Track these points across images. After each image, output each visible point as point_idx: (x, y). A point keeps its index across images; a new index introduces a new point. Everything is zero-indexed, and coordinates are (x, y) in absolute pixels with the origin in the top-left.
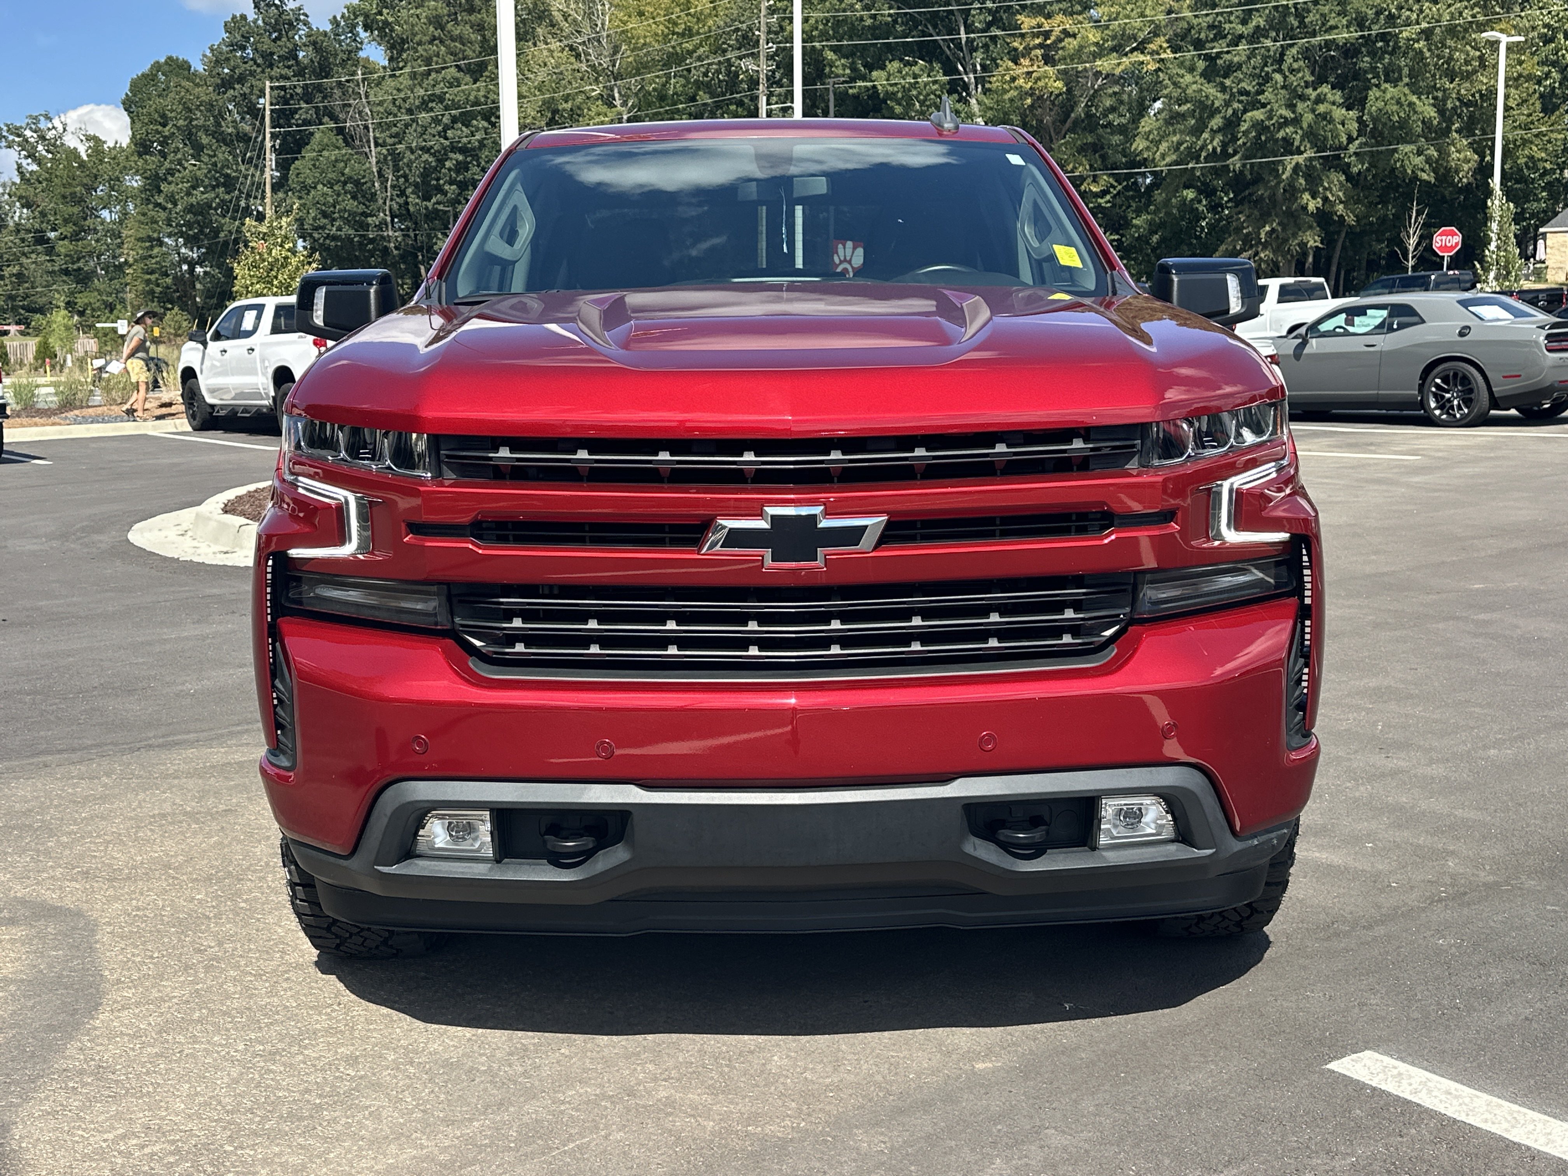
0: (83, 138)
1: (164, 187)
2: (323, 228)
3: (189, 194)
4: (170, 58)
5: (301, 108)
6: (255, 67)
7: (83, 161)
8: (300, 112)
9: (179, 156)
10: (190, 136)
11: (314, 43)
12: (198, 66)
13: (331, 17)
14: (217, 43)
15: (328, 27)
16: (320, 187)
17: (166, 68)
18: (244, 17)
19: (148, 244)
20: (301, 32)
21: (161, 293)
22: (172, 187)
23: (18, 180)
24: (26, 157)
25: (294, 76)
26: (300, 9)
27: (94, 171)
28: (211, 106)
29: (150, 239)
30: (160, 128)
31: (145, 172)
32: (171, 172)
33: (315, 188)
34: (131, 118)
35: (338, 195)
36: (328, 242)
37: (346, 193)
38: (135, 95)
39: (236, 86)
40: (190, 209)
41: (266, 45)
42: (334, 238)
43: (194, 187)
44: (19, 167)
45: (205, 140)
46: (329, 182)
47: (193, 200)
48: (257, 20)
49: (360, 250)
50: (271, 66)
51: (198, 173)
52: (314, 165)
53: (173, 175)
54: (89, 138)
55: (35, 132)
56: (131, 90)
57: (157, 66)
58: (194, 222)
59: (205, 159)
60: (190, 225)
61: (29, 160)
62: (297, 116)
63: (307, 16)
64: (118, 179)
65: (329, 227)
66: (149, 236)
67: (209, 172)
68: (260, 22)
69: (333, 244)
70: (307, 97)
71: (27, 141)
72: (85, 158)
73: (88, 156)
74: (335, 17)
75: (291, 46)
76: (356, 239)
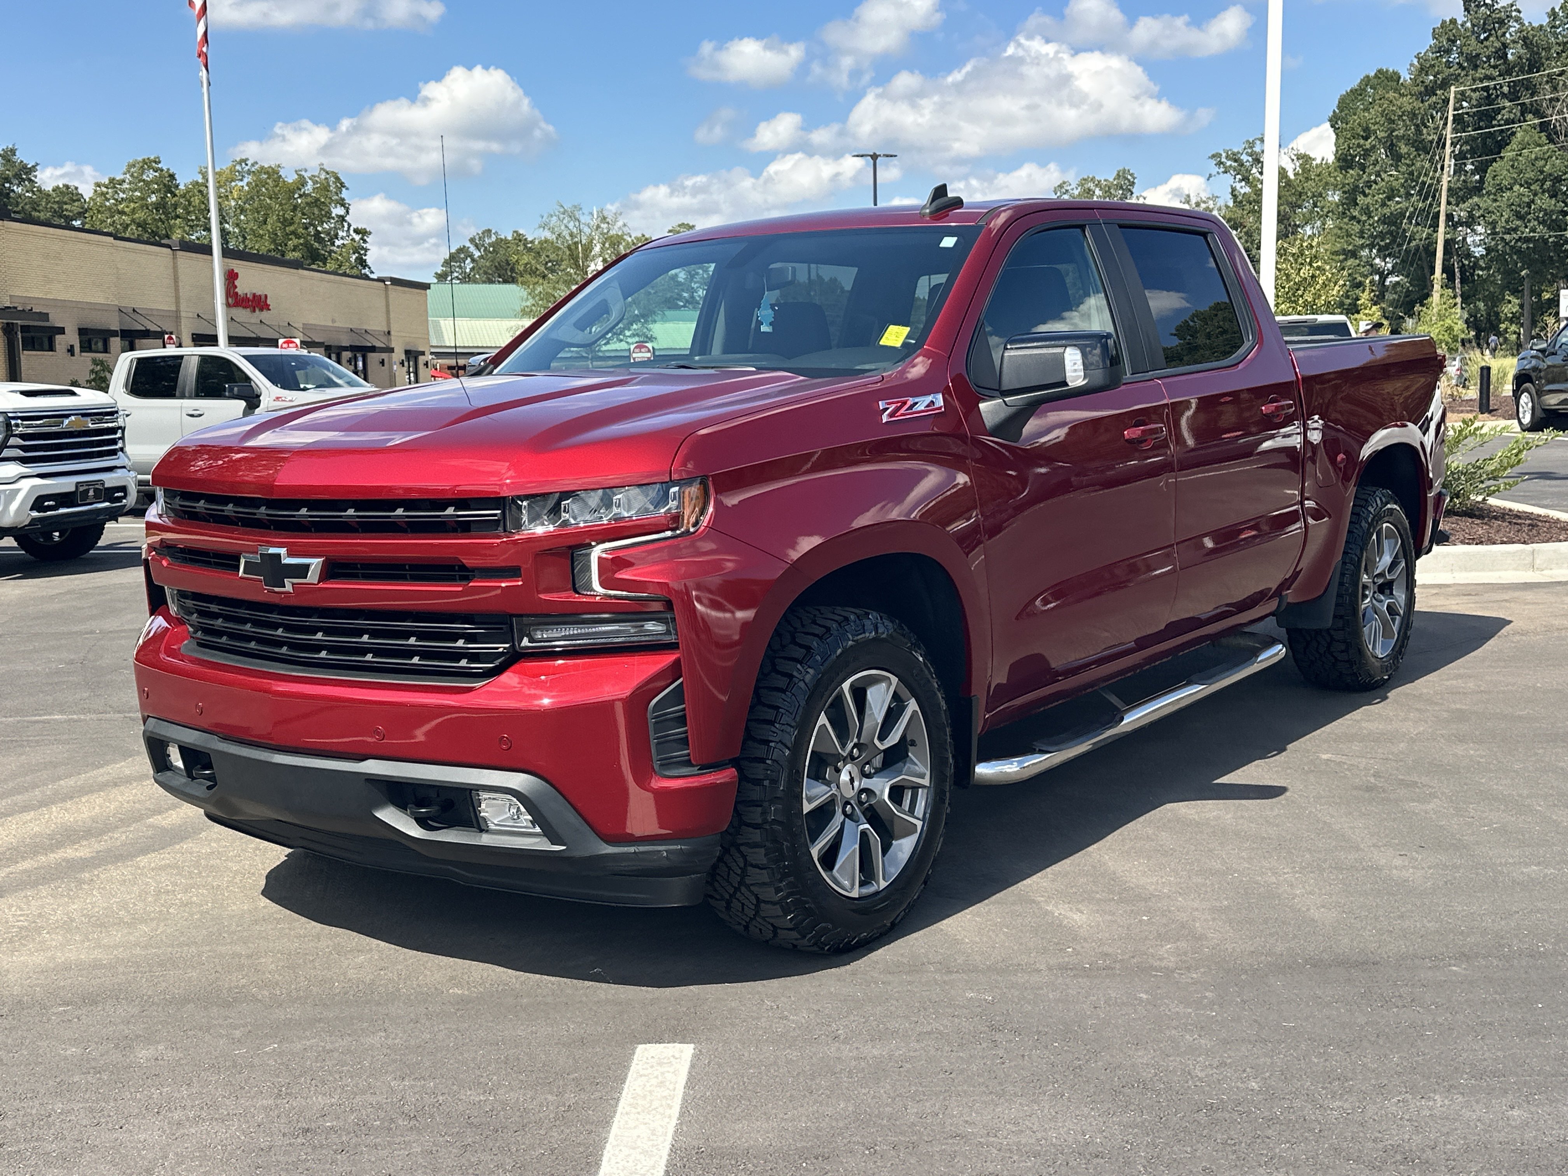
0: (1295, 158)
1: (1360, 199)
2: (1515, 230)
3: (1384, 205)
4: (1380, 71)
5: (1504, 108)
6: (1459, 71)
7: (1290, 180)
8: (1503, 112)
9: (1378, 168)
10: (1391, 148)
11: (1525, 39)
12: (1406, 76)
13: (1549, 10)
14: (1423, 52)
15: (1545, 21)
16: (1516, 188)
17: (1375, 81)
18: (1453, 21)
19: (1342, 257)
20: (1512, 29)
21: (1350, 304)
22: (1369, 200)
23: (1231, 204)
24: (1240, 181)
25: (1500, 75)
26: (1512, 5)
27: (1299, 189)
28: (1413, 115)
29: (1344, 252)
30: (1362, 142)
31: (1344, 186)
32: (1369, 184)
33: (1511, 188)
34: (1337, 134)
35: (1535, 195)
36: (1519, 244)
37: (1544, 192)
38: (1341, 111)
39: (1438, 92)
40: (1384, 220)
41: (1473, 46)
42: (1527, 240)
43: (1389, 198)
44: (1233, 190)
45: (1404, 149)
46: (1526, 182)
47: (1387, 211)
48: (1465, 22)
49: (1555, 251)
50: (1476, 67)
51: (1395, 184)
52: (1512, 166)
53: (1370, 187)
54: (1299, 157)
55: (1251, 155)
56: (1339, 108)
57: (1367, 80)
58: (1387, 233)
59: (1403, 169)
60: (1382, 235)
61: (1243, 183)
62: (1500, 117)
63: (1519, 12)
64: (1320, 195)
65: (1522, 229)
66: (1344, 250)
67: (1406, 181)
68: (1469, 25)
69: (1525, 246)
70: (1513, 96)
71: (1242, 165)
72: (1292, 177)
73: (1295, 175)
74: (1553, 9)
75: (1498, 45)
76: (1551, 240)
